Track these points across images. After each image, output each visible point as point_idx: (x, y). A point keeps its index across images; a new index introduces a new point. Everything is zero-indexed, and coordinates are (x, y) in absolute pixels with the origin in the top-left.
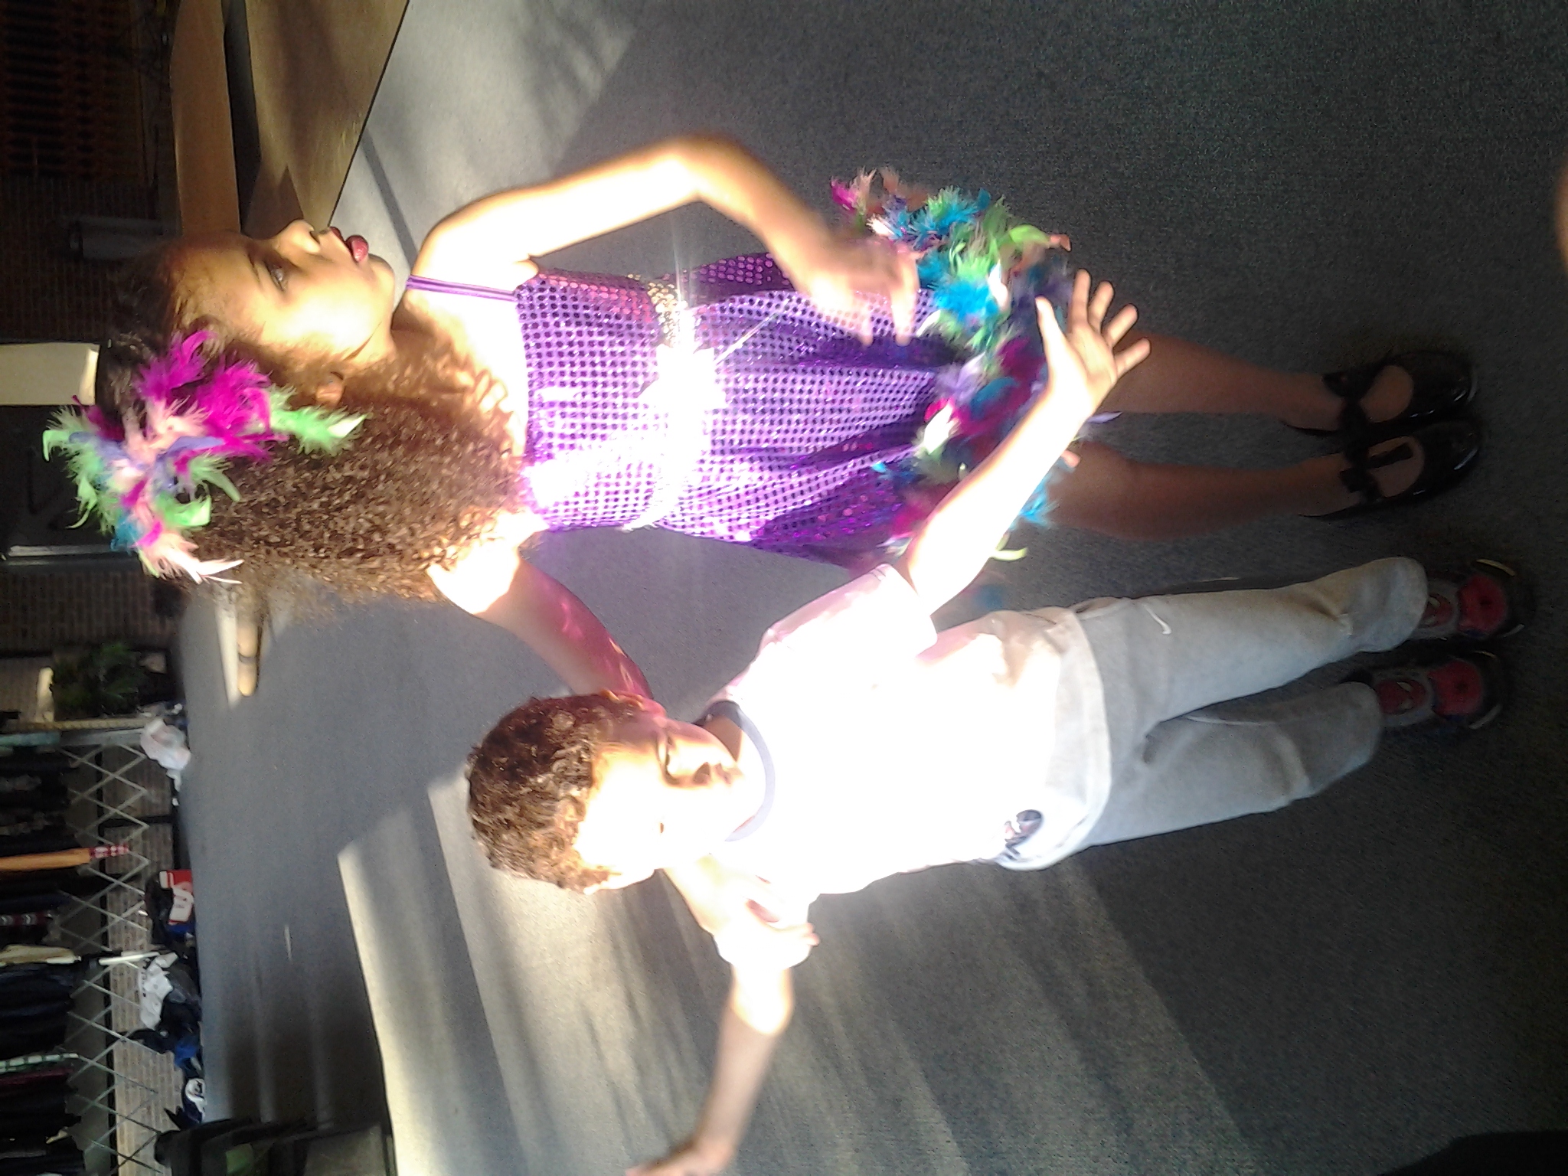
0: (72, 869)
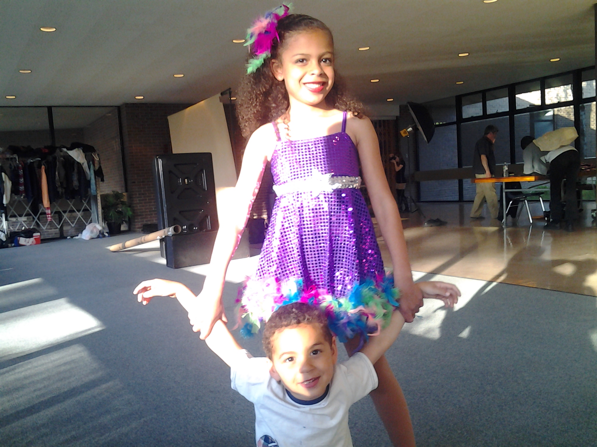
0: (42, 202)
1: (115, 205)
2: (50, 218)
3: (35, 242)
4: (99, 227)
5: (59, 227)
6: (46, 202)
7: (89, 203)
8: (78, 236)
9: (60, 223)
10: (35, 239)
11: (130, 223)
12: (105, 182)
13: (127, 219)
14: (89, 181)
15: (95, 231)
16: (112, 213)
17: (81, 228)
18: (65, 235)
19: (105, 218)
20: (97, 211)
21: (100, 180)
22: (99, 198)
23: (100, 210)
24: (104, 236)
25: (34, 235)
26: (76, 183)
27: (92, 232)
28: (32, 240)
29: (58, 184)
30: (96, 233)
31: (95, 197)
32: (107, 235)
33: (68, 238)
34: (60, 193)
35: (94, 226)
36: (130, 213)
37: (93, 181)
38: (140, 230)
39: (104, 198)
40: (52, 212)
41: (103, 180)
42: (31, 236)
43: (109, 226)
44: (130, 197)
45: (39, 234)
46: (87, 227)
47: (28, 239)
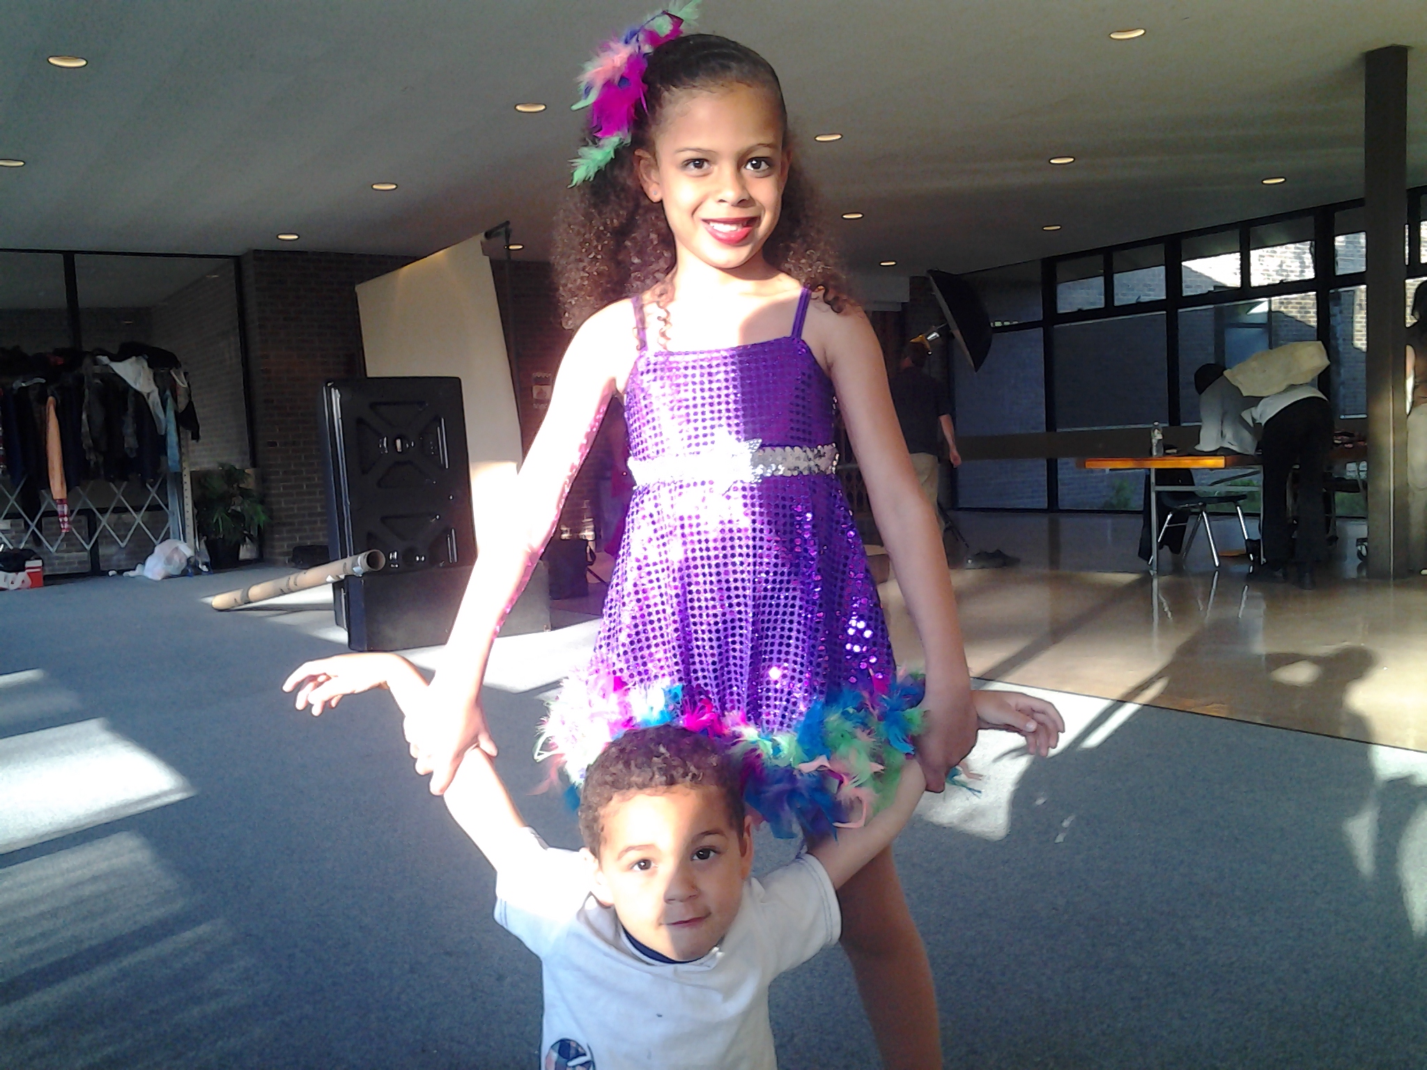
0: (47, 486)
1: (225, 499)
2: (66, 526)
3: (28, 581)
4: (186, 550)
5: (88, 547)
6: (57, 487)
7: (162, 492)
8: (134, 570)
9: (91, 538)
10: (29, 574)
11: (262, 540)
12: (200, 441)
13: (254, 533)
14: (164, 438)
15: (176, 558)
16: (218, 516)
17: (142, 552)
18: (103, 566)
19: (202, 529)
20: (182, 509)
21: (190, 435)
22: (187, 480)
23: (189, 507)
24: (199, 572)
25: (28, 564)
26: (130, 442)
27: (169, 561)
28: (22, 576)
29: (87, 442)
30: (178, 564)
31: (178, 477)
32: (205, 569)
33: (111, 573)
34: (92, 463)
35: (174, 547)
36: (263, 518)
37: (172, 439)
38: (287, 559)
39: (199, 479)
40: (72, 512)
41: (196, 437)
42: (20, 568)
43: (211, 546)
44: (263, 479)
45: (39, 563)
46: (157, 549)
47: (13, 574)
